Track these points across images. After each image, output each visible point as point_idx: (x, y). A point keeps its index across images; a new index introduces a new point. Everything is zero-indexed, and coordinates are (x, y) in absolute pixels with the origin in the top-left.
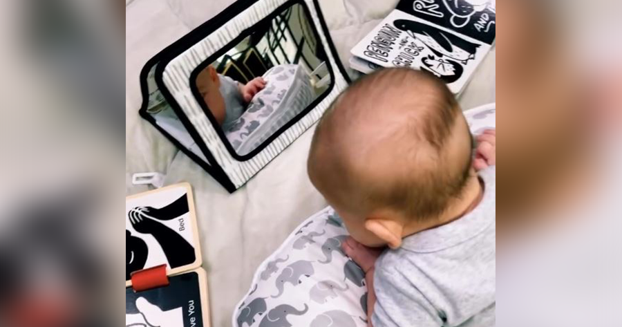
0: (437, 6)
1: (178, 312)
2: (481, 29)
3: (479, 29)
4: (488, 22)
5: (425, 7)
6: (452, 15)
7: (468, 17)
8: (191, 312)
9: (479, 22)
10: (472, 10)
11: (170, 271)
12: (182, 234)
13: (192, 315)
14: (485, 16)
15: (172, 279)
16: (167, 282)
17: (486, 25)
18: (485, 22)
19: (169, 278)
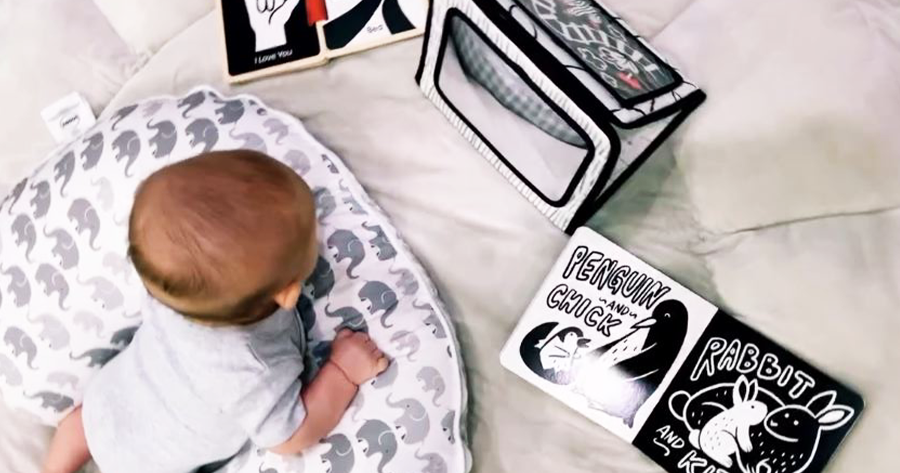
0: (710, 374)
1: (282, 41)
2: (660, 434)
3: (660, 430)
4: (669, 446)
5: (713, 354)
6: (692, 394)
7: (684, 419)
8: (281, 54)
9: (672, 433)
10: (694, 426)
11: (320, 26)
12: (364, 32)
13: (277, 56)
14: (680, 443)
15: (314, 29)
16: (311, 24)
17: (664, 442)
18: (669, 441)
19: (314, 25)
